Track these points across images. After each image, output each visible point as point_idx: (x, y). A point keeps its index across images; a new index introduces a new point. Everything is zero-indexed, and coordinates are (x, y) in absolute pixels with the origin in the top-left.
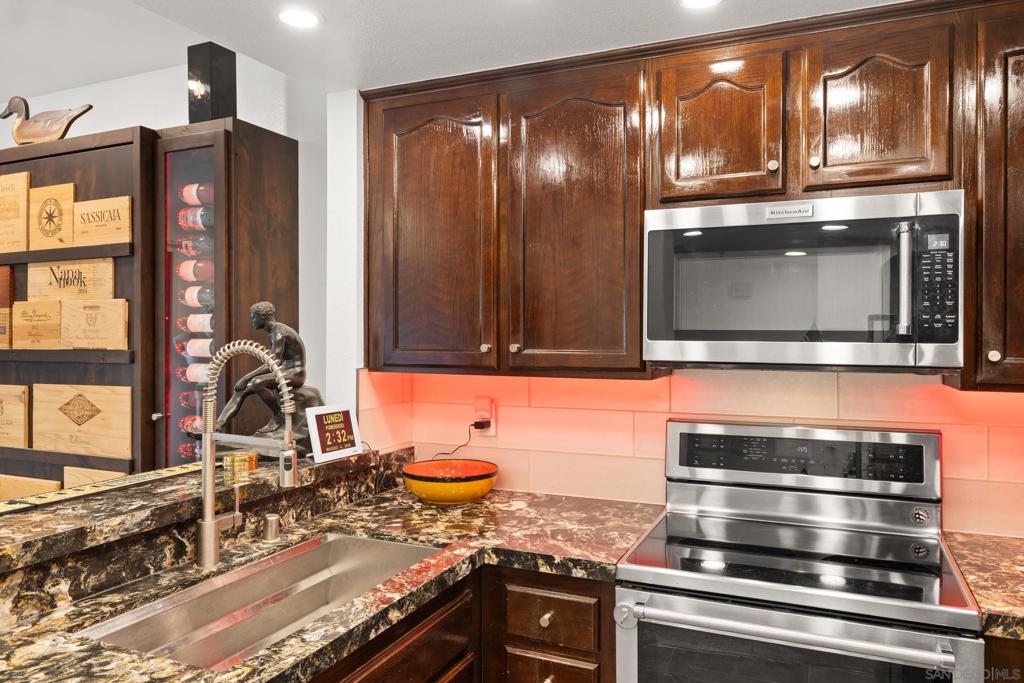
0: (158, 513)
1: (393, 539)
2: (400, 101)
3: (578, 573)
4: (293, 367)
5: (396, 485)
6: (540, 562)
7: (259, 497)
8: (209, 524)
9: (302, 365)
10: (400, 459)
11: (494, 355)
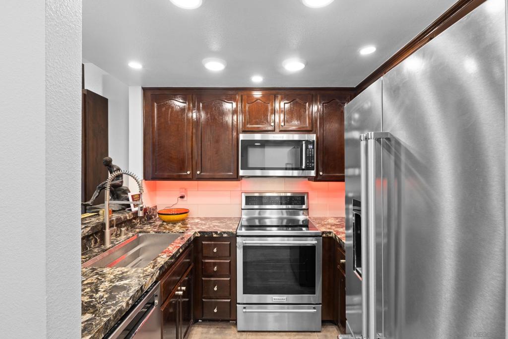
0: (93, 228)
1: (164, 233)
2: (157, 92)
3: (225, 235)
4: (119, 179)
5: (152, 218)
6: (214, 234)
7: (119, 222)
8: (108, 231)
9: (122, 179)
10: (153, 210)
11: (191, 175)
